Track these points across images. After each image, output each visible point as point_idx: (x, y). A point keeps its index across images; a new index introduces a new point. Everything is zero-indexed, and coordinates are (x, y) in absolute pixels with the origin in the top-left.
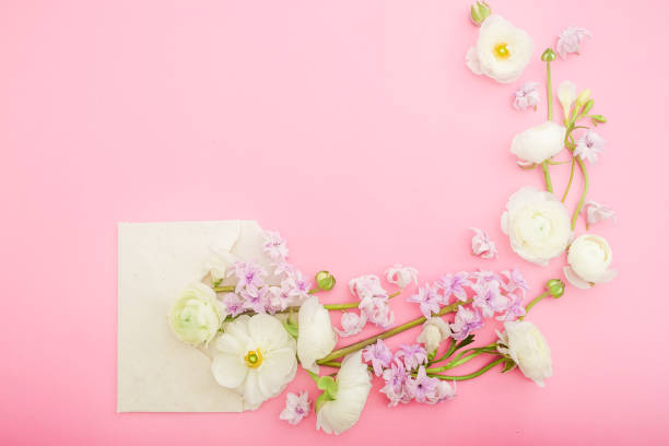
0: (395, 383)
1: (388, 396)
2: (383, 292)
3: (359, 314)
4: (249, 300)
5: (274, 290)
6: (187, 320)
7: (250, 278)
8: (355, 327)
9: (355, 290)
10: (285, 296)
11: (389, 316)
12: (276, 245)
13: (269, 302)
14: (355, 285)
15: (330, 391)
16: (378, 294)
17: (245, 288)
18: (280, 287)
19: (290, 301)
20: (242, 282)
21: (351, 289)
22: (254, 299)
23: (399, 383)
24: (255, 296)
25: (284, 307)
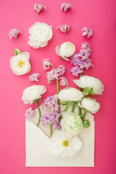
0: (84, 64)
1: (89, 67)
2: (52, 71)
3: (61, 79)
4: (55, 118)
5: (52, 110)
6: (76, 123)
7: (47, 118)
8: (66, 81)
9: (52, 81)
10: (54, 106)
11: (61, 68)
12: (29, 113)
13: (56, 111)
14: (50, 81)
15: (89, 90)
16: (53, 73)
17: (51, 120)
18: (51, 107)
19: (56, 104)
20: (48, 121)
21: (51, 82)
22: (55, 117)
23: (84, 63)
24: (54, 117)
25: (58, 106)
